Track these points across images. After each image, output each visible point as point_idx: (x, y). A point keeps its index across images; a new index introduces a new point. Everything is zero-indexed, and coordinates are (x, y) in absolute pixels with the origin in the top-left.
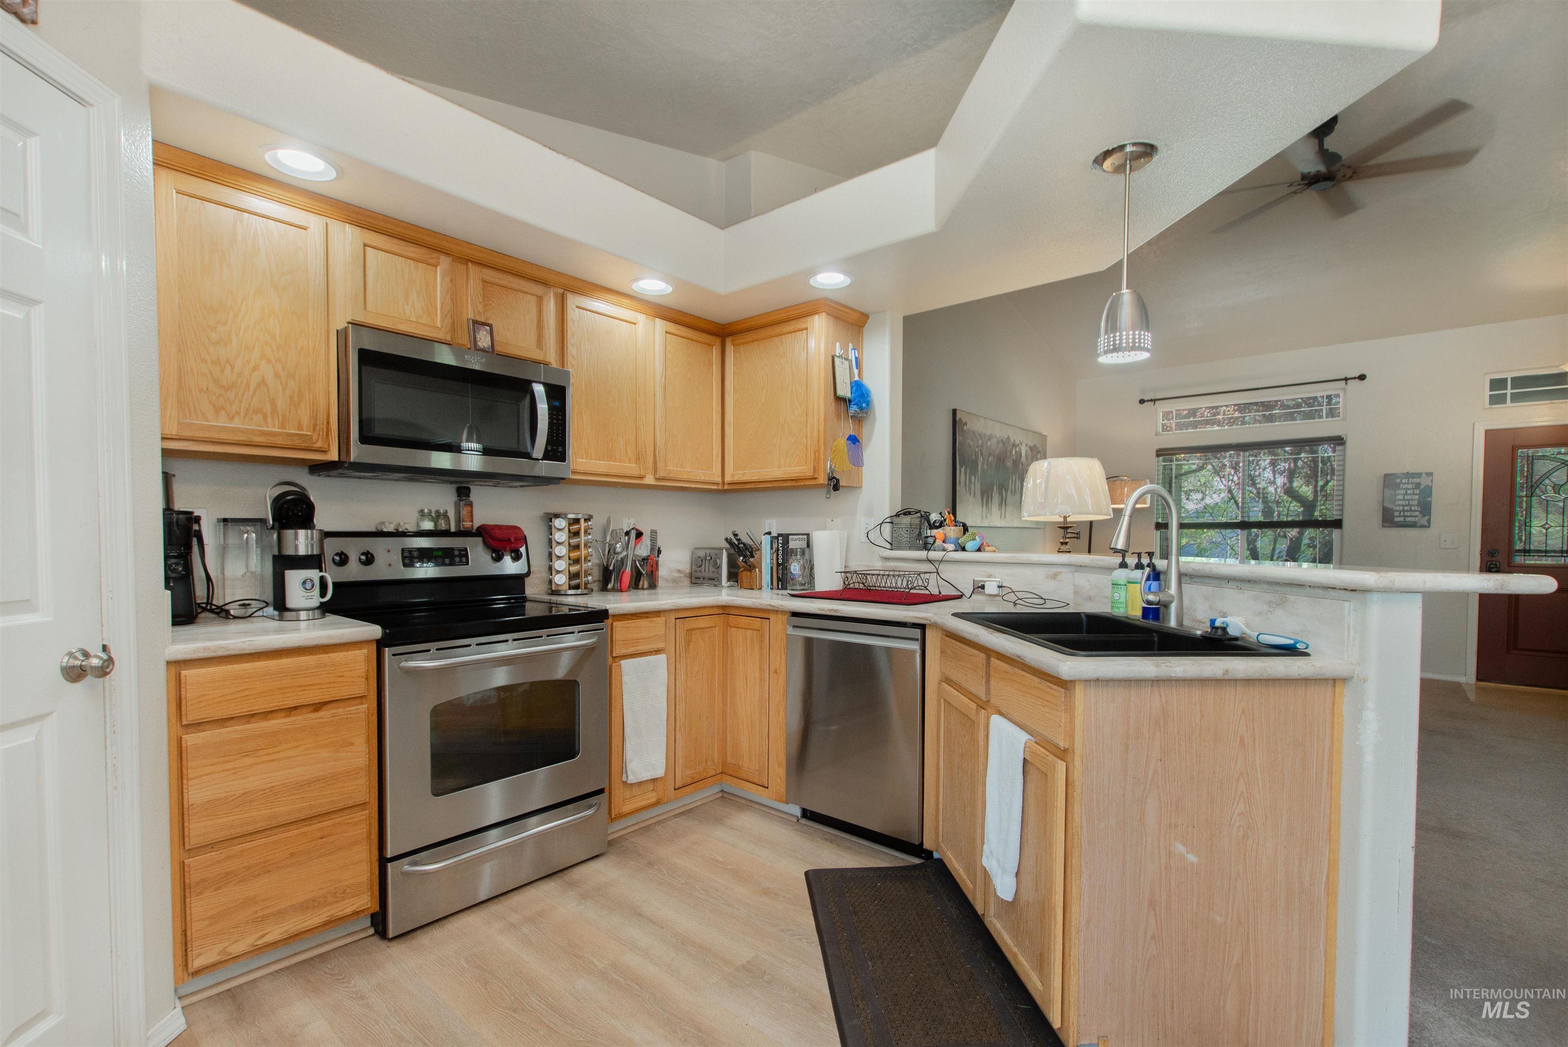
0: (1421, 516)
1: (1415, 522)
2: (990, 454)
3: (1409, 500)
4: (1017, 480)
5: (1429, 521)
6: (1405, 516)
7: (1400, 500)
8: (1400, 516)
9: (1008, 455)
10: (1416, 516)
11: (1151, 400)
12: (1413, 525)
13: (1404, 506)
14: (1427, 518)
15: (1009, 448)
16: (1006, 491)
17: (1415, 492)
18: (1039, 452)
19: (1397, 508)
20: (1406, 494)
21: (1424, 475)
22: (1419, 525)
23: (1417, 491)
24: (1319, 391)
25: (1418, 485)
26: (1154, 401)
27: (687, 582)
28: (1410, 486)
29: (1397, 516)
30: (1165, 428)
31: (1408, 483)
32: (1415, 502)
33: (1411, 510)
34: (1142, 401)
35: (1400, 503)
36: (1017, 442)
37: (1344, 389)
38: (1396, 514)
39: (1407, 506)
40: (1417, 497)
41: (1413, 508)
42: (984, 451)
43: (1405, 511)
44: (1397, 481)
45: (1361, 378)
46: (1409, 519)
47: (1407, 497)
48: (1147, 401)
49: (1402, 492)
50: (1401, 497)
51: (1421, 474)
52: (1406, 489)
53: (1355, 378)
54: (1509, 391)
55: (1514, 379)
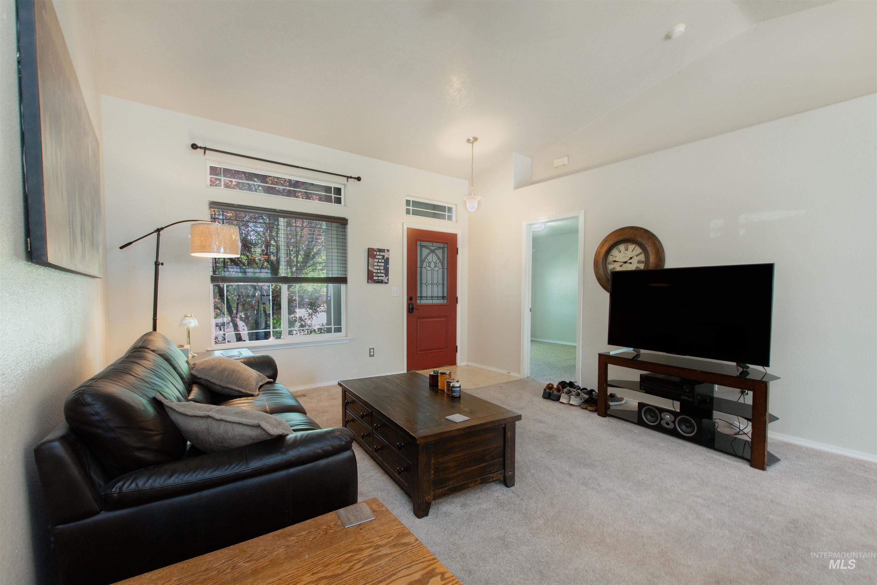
0: (385, 276)
1: (382, 280)
3: (379, 266)
5: (388, 280)
6: (378, 276)
10: (383, 276)
12: (381, 282)
13: (378, 269)
14: (387, 277)
17: (382, 261)
19: (374, 271)
20: (379, 262)
21: (386, 251)
22: (384, 282)
23: (383, 261)
24: (332, 182)
25: (384, 256)
26: (205, 149)
28: (380, 257)
29: (375, 276)
30: (214, 181)
31: (379, 255)
32: (382, 268)
33: (381, 273)
34: (194, 146)
35: (376, 267)
38: (375, 274)
39: (379, 269)
40: (383, 264)
41: (382, 271)
43: (378, 273)
44: (375, 253)
45: (359, 179)
46: (380, 278)
47: (379, 264)
48: (201, 148)
49: (377, 260)
50: (376, 264)
51: (385, 250)
52: (379, 259)
53: (355, 178)
54: (411, 208)
55: (413, 202)
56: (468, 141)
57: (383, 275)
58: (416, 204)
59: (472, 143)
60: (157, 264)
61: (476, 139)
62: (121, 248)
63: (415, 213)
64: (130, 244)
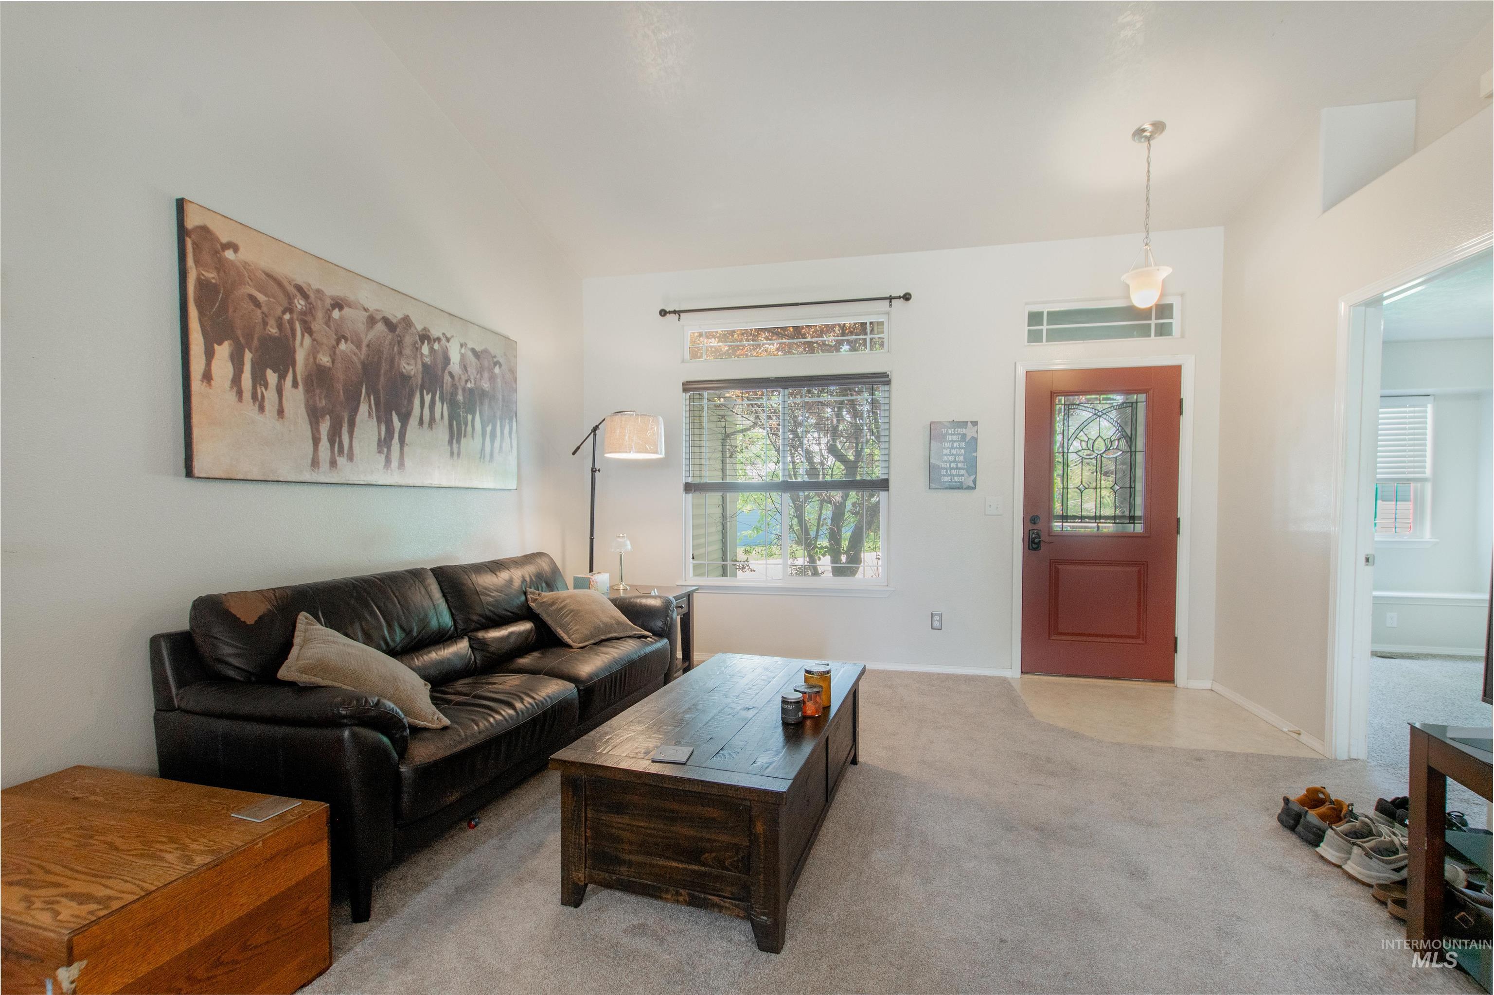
0: (967, 475)
1: (961, 483)
3: (955, 455)
4: (438, 404)
5: (975, 481)
6: (952, 476)
7: (946, 455)
8: (947, 475)
10: (962, 475)
11: (675, 312)
12: (959, 487)
13: (951, 462)
15: (408, 340)
16: (405, 419)
17: (961, 446)
19: (944, 465)
20: (952, 448)
21: (969, 424)
22: (964, 487)
23: (963, 444)
24: (865, 314)
25: (964, 436)
26: (680, 313)
28: (956, 438)
29: (944, 475)
30: (697, 352)
31: (954, 434)
32: (961, 458)
33: (957, 468)
34: (663, 313)
35: (947, 458)
36: (435, 333)
37: (888, 313)
38: (943, 472)
39: (953, 462)
40: (963, 451)
41: (959, 465)
43: (951, 469)
44: (944, 431)
45: (907, 297)
46: (955, 479)
47: (953, 452)
48: (670, 312)
49: (948, 445)
50: (947, 451)
51: (967, 422)
52: (953, 441)
53: (899, 297)
54: (1045, 327)
55: (1049, 313)
57: (963, 472)
58: (1055, 317)
59: (1148, 139)
60: (594, 471)
61: (1159, 127)
62: (574, 454)
63: (1054, 336)
64: (578, 448)
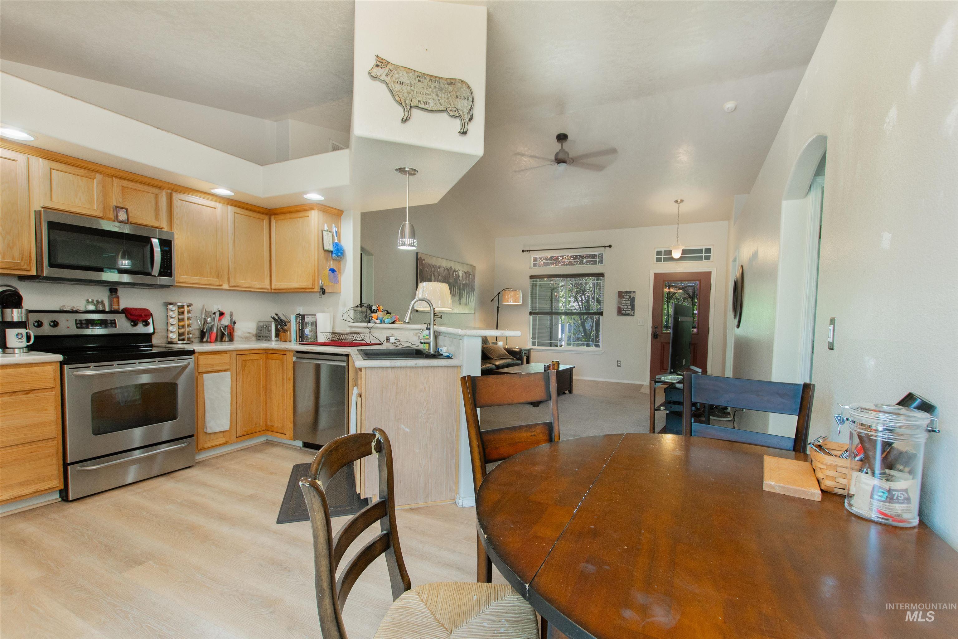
1: (629, 313)
2: (439, 276)
3: (627, 303)
4: (457, 289)
5: (634, 313)
6: (625, 311)
7: (623, 303)
8: (623, 311)
9: (451, 276)
10: (630, 311)
11: (527, 251)
12: (628, 315)
13: (625, 306)
14: (633, 311)
15: (451, 273)
18: (471, 274)
19: (623, 307)
20: (626, 301)
22: (630, 315)
23: (630, 299)
24: (596, 252)
25: (630, 297)
26: (529, 251)
27: (254, 338)
28: (627, 297)
30: (535, 265)
31: (627, 296)
32: (629, 304)
33: (627, 308)
34: (523, 251)
36: (457, 269)
37: (604, 252)
38: (622, 309)
40: (630, 302)
41: (628, 307)
42: (436, 274)
43: (625, 308)
44: (623, 294)
45: (610, 246)
46: (627, 312)
47: (626, 302)
48: (526, 251)
49: (625, 300)
50: (624, 302)
51: (631, 292)
52: (626, 298)
53: (607, 246)
54: (663, 256)
55: (664, 251)
56: (676, 201)
58: (666, 253)
59: (679, 204)
60: (498, 307)
61: (682, 201)
62: (491, 301)
64: (493, 299)
